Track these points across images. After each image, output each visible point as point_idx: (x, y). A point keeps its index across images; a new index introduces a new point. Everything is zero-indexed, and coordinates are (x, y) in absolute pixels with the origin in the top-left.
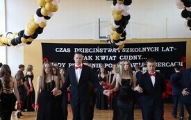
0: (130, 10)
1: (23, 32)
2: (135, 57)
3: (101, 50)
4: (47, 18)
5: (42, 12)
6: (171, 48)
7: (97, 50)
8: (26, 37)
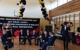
2: (25, 22)
6: (36, 20)
7: (13, 19)
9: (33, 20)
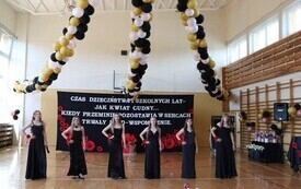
0: (148, 59)
1: (37, 79)
2: (148, 108)
3: (115, 100)
4: (62, 63)
5: (57, 56)
6: (181, 100)
7: (112, 100)
8: (40, 84)
9: (171, 101)
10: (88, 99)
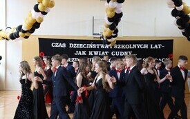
1: (21, 27)
2: (126, 53)
3: (94, 46)
4: (44, 13)
6: (160, 45)
8: (24, 32)
9: (149, 46)
10: (68, 45)
